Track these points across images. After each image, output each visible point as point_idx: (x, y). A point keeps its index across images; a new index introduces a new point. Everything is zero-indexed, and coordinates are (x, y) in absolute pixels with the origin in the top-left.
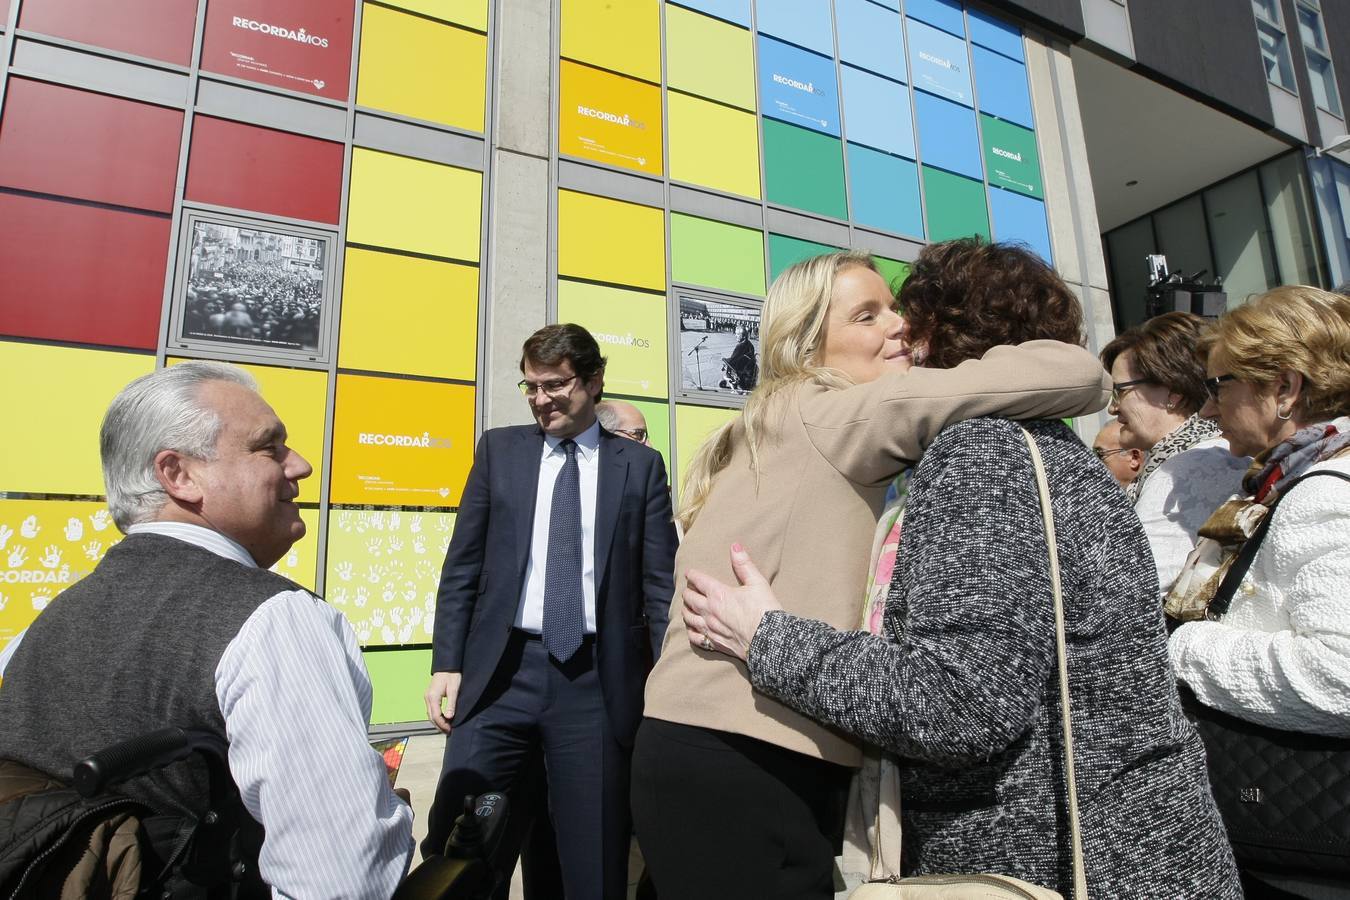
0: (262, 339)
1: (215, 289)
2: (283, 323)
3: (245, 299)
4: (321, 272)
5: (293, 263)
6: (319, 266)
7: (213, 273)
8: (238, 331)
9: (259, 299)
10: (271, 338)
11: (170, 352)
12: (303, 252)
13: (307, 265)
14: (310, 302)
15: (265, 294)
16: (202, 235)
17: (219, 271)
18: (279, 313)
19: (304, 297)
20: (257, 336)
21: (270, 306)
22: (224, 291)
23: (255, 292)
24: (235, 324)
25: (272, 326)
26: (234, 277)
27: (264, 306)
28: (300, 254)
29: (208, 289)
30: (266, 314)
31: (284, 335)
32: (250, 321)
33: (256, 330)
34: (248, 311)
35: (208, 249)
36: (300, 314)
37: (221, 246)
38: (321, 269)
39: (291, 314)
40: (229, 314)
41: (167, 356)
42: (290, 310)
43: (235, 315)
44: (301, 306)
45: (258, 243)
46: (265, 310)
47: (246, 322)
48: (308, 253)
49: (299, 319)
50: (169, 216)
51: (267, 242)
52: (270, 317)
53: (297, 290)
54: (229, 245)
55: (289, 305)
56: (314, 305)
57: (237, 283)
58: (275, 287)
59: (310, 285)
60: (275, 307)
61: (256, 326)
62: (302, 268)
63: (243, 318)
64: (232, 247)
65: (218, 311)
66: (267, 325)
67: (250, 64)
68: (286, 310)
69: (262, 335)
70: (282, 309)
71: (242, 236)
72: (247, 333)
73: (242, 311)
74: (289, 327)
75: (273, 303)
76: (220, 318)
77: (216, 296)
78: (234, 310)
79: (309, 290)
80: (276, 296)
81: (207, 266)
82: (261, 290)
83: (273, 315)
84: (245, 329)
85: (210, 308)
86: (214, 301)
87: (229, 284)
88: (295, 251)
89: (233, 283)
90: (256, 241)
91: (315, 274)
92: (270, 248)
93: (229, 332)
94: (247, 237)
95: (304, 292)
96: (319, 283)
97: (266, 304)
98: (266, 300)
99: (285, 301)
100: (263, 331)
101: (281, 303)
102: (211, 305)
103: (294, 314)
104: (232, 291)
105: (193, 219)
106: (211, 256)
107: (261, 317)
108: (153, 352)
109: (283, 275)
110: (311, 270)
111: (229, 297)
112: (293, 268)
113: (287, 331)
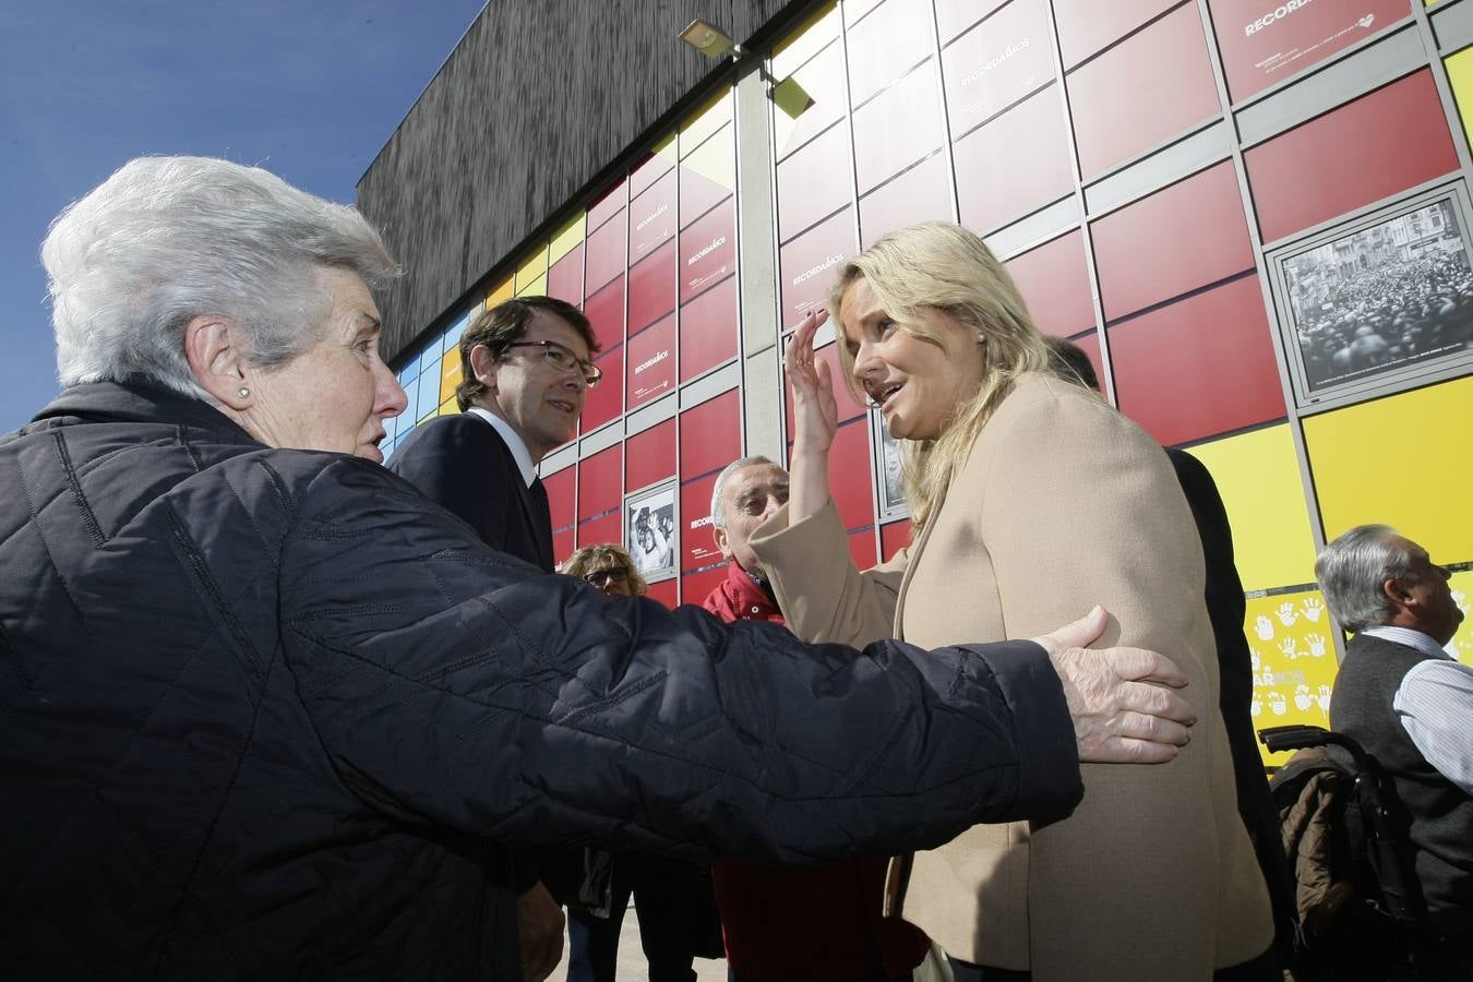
0: (1406, 357)
1: (1328, 323)
2: (1427, 327)
3: (1367, 319)
4: (1458, 239)
5: (1414, 248)
6: (1453, 232)
7: (1320, 307)
8: (1373, 360)
9: (1385, 311)
10: (1417, 351)
11: (1302, 412)
12: (1423, 227)
13: (1435, 240)
14: (1457, 284)
15: (1391, 301)
16: (1294, 271)
17: (1327, 301)
18: (1418, 316)
19: (1445, 282)
20: (1397, 356)
21: (1403, 313)
22: (1340, 320)
23: (1377, 305)
24: (1365, 352)
25: (1414, 336)
26: (1345, 300)
27: (1394, 317)
28: (1420, 232)
29: (1320, 327)
30: (1401, 325)
31: (1434, 340)
32: (1383, 342)
33: (1395, 349)
34: (1376, 331)
35: (1305, 283)
36: (1449, 305)
37: (1318, 274)
38: (1456, 236)
39: (1434, 311)
40: (1354, 345)
41: (1300, 419)
42: (1431, 306)
43: (1361, 343)
44: (1445, 295)
45: (1361, 247)
46: (1398, 321)
47: (1378, 345)
48: (1431, 225)
49: (1448, 313)
50: (1254, 270)
51: (1371, 241)
52: (1408, 326)
53: (1432, 278)
54: (1327, 267)
55: (1427, 301)
56: (1465, 285)
57: (1351, 304)
58: (1400, 287)
59: (1447, 263)
60: (1408, 311)
61: (1392, 345)
62: (1429, 248)
63: (1372, 341)
64: (1332, 268)
65: (1340, 346)
66: (1406, 338)
67: (1279, 62)
68: (1426, 308)
69: (1405, 352)
70: (1420, 310)
71: (1338, 250)
72: (1385, 357)
73: (1369, 334)
74: (1438, 329)
75: (1405, 308)
76: (1345, 353)
77: (1332, 331)
78: (1360, 337)
79: (1449, 269)
80: (1406, 298)
81: (1311, 303)
82: (1384, 299)
83: (1410, 323)
84: (1380, 354)
85: (1330, 347)
86: (1332, 337)
87: (1342, 310)
88: (1411, 232)
89: (1347, 307)
90: (1356, 247)
91: (1450, 246)
92: (1378, 246)
93: (1363, 365)
94: (1347, 247)
95: (1442, 275)
96: (1461, 255)
97: (1397, 313)
98: (1394, 308)
99: (1420, 299)
100: (1404, 347)
101: (1417, 303)
102: (1330, 343)
103: (1440, 308)
104: (1349, 316)
105: (1278, 261)
106: (1311, 289)
107: (1395, 332)
108: (1284, 419)
109: (1407, 268)
110: (1442, 244)
111: (1348, 324)
112: (1417, 253)
113: (1435, 335)
